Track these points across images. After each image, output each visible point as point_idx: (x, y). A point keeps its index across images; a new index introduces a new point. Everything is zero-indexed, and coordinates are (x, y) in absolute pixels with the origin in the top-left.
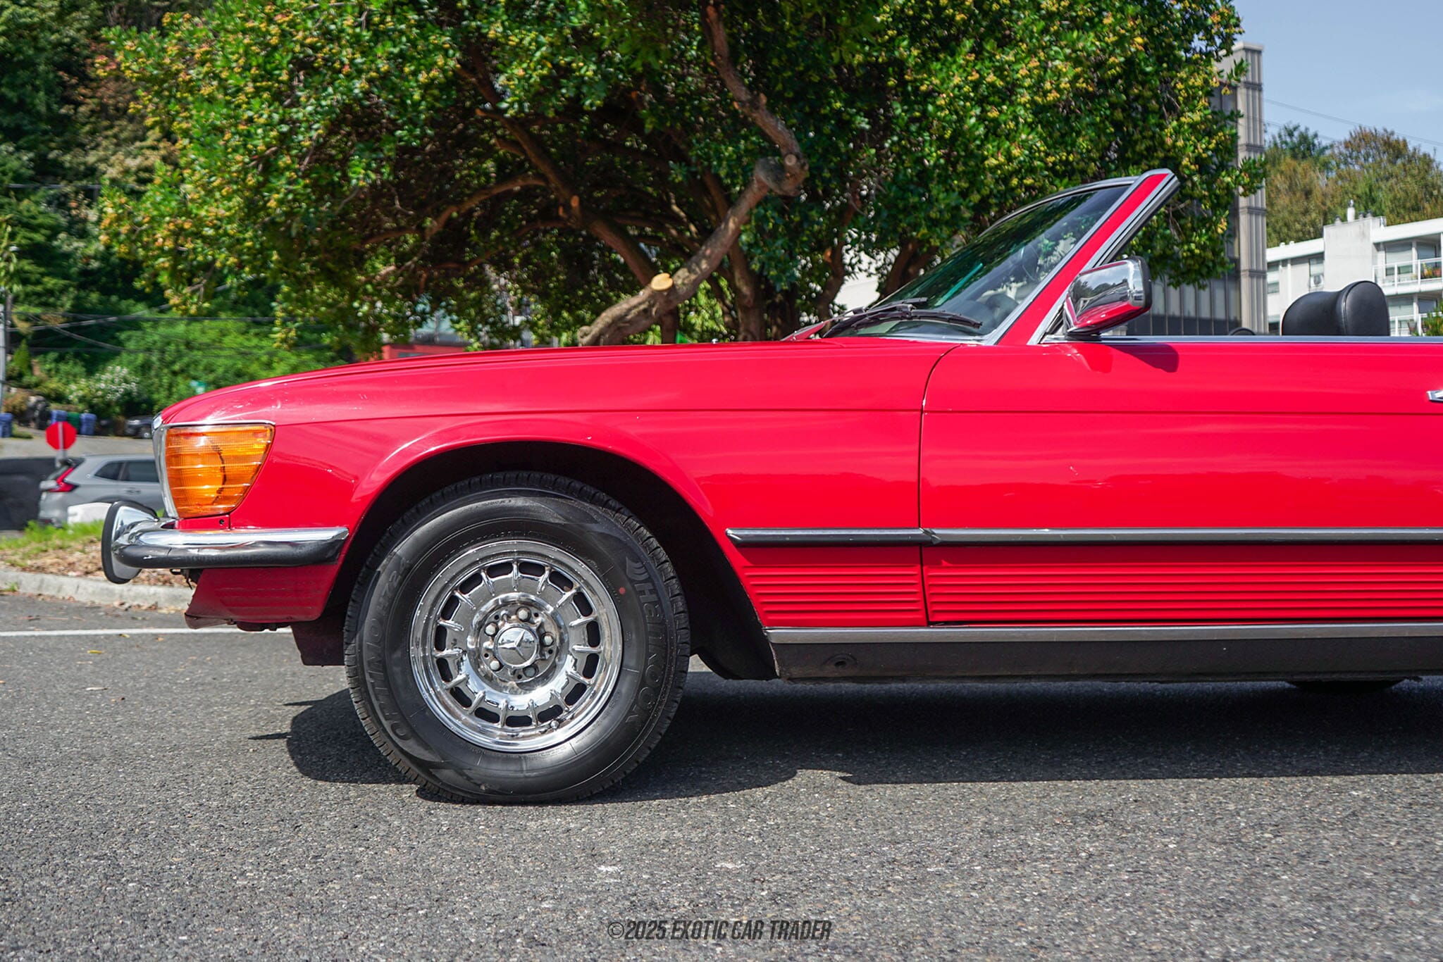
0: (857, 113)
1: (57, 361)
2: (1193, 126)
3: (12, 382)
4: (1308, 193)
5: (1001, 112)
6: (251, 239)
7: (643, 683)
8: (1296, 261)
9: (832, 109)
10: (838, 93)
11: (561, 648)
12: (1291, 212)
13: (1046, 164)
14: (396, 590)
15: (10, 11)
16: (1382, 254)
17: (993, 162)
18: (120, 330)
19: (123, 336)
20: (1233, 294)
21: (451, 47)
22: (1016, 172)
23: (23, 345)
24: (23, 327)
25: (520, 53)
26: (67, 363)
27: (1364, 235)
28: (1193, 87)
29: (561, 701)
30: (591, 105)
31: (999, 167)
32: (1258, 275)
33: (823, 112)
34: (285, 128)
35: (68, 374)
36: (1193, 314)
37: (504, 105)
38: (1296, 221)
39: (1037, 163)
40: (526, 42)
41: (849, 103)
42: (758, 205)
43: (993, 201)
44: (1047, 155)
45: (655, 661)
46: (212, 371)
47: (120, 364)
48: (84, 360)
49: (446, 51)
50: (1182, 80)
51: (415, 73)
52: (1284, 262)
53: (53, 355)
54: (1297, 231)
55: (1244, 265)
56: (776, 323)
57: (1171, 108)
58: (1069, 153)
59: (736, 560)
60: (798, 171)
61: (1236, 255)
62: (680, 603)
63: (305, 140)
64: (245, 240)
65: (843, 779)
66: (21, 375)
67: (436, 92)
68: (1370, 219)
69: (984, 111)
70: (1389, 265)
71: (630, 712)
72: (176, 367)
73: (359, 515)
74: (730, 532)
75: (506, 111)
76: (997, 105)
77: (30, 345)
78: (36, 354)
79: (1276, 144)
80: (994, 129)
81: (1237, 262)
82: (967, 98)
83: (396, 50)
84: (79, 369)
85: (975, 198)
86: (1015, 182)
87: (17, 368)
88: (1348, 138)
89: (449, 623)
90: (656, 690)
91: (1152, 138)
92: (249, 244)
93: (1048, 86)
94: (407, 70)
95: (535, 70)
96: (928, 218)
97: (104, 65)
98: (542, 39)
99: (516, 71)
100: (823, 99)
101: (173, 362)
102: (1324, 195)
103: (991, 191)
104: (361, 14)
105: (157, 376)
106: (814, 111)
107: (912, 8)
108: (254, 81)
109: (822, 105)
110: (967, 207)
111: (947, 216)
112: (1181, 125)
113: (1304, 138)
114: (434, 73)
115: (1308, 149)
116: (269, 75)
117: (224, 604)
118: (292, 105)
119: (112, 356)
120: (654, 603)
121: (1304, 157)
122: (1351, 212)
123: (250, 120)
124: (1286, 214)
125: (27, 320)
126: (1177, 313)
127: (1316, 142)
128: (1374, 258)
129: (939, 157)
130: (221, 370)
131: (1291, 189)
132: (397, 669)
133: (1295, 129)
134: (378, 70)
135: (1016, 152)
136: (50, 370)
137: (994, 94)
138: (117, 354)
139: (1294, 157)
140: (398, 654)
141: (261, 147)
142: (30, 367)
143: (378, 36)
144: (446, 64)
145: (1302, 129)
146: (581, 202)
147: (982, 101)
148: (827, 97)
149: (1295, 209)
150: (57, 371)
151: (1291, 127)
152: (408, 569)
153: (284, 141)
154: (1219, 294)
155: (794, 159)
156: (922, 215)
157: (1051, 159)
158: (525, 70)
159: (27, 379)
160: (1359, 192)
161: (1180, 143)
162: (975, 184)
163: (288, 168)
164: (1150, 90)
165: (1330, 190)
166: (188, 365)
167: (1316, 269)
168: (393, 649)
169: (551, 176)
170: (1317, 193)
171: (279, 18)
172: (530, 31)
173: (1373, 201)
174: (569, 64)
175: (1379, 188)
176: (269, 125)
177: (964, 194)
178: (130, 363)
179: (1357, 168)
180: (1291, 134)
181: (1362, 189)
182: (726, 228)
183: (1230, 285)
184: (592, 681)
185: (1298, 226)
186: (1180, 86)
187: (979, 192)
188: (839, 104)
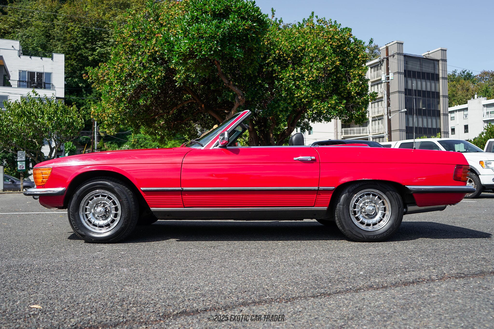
0: (265, 83)
1: (111, 144)
2: (355, 84)
3: (99, 150)
4: (468, 90)
5: (299, 82)
6: (120, 118)
7: (125, 219)
8: (460, 110)
9: (258, 82)
10: (260, 78)
11: (110, 212)
12: (462, 96)
13: (312, 95)
14: (76, 200)
15: (99, 50)
16: (485, 108)
17: (296, 95)
18: (127, 135)
19: (128, 137)
20: (438, 121)
21: (163, 70)
22: (304, 98)
23: (102, 140)
24: (102, 135)
25: (179, 71)
26: (113, 144)
27: (480, 103)
28: (354, 74)
29: (109, 223)
30: (195, 84)
31: (299, 96)
32: (446, 115)
33: (256, 83)
34: (123, 91)
35: (113, 147)
36: (426, 127)
37: (176, 84)
38: (464, 98)
39: (309, 95)
40: (180, 69)
41: (262, 81)
42: (238, 108)
43: (297, 105)
44: (312, 93)
45: (127, 215)
46: (151, 146)
47: (127, 144)
48: (117, 143)
49: (162, 71)
50: (352, 72)
51: (154, 77)
52: (456, 111)
53: (109, 142)
54: (464, 101)
55: (442, 112)
56: (262, 135)
57: (350, 80)
58: (317, 92)
59: (143, 194)
60: (242, 100)
61: (439, 109)
62: (133, 203)
63: (128, 94)
64: (118, 118)
65: (177, 241)
66: (101, 148)
67: (160, 81)
68: (481, 98)
69: (295, 83)
70: (487, 111)
71: (122, 225)
72: (142, 145)
73: (68, 185)
74: (141, 188)
75: (177, 85)
76: (299, 81)
77: (104, 140)
78: (105, 142)
79: (459, 76)
80: (298, 87)
81: (439, 111)
82: (291, 79)
83: (150, 72)
84: (116, 146)
85: (292, 104)
86: (303, 100)
87: (100, 146)
88: (480, 73)
89: (87, 207)
90: (128, 220)
91: (344, 87)
92: (119, 119)
93: (310, 76)
94: (152, 76)
95: (182, 75)
96: (279, 110)
97: (85, 77)
98: (183, 68)
99: (178, 76)
100: (256, 80)
101: (141, 144)
102: (473, 90)
103: (297, 103)
104: (140, 64)
105: (137, 147)
106: (254, 83)
107: (277, 57)
108: (117, 80)
109: (256, 82)
110: (290, 107)
111: (285, 109)
112: (352, 84)
113: (468, 74)
114: (159, 77)
115: (470, 77)
116: (120, 79)
117: (45, 203)
118: (125, 86)
119: (124, 143)
120: (127, 203)
121: (468, 79)
122: (476, 96)
123: (115, 90)
124: (461, 96)
125: (103, 133)
126: (421, 126)
127: (472, 75)
128: (483, 110)
129: (285, 94)
130: (154, 146)
131: (463, 89)
132: (76, 216)
133: (465, 71)
134: (144, 77)
135: (303, 93)
136: (109, 146)
137: (298, 78)
138: (126, 142)
139: (465, 79)
140: (77, 213)
141: (118, 96)
142: (104, 146)
143: (145, 68)
144: (161, 74)
145: (468, 71)
146: (205, 106)
147: (294, 80)
148: (257, 80)
149: (464, 95)
150: (111, 146)
151: (464, 71)
152: (79, 196)
153: (124, 95)
154: (434, 121)
155: (240, 97)
156: (278, 109)
157: (313, 94)
158: (180, 76)
159: (103, 149)
160: (483, 89)
161: (351, 89)
162: (292, 101)
163: (124, 101)
164: (342, 75)
165: (474, 89)
166: (145, 144)
167: (466, 113)
168: (76, 212)
169: (197, 100)
170: (470, 90)
171: (120, 65)
172: (181, 66)
173: (487, 92)
174: (189, 74)
175: (490, 88)
176: (120, 90)
177: (290, 104)
178: (130, 144)
179: (483, 82)
180: (464, 73)
181: (484, 88)
182: (231, 113)
183: (438, 118)
184: (116, 219)
185: (465, 100)
186: (351, 74)
187: (293, 103)
188: (260, 81)
